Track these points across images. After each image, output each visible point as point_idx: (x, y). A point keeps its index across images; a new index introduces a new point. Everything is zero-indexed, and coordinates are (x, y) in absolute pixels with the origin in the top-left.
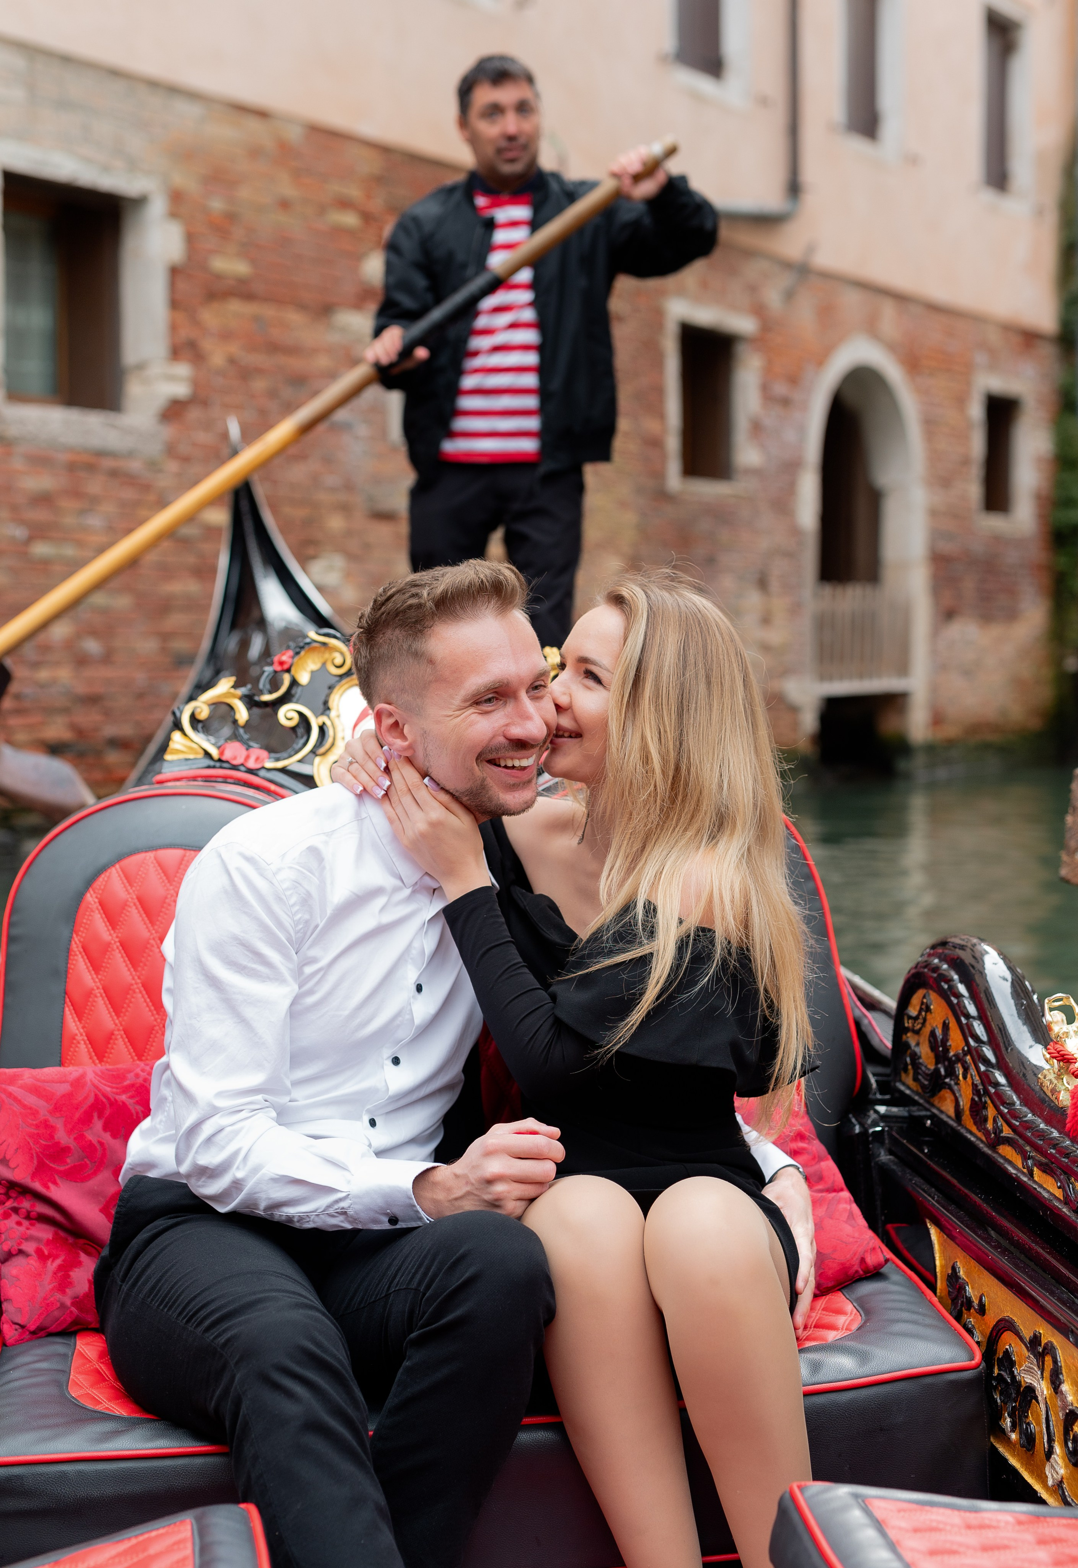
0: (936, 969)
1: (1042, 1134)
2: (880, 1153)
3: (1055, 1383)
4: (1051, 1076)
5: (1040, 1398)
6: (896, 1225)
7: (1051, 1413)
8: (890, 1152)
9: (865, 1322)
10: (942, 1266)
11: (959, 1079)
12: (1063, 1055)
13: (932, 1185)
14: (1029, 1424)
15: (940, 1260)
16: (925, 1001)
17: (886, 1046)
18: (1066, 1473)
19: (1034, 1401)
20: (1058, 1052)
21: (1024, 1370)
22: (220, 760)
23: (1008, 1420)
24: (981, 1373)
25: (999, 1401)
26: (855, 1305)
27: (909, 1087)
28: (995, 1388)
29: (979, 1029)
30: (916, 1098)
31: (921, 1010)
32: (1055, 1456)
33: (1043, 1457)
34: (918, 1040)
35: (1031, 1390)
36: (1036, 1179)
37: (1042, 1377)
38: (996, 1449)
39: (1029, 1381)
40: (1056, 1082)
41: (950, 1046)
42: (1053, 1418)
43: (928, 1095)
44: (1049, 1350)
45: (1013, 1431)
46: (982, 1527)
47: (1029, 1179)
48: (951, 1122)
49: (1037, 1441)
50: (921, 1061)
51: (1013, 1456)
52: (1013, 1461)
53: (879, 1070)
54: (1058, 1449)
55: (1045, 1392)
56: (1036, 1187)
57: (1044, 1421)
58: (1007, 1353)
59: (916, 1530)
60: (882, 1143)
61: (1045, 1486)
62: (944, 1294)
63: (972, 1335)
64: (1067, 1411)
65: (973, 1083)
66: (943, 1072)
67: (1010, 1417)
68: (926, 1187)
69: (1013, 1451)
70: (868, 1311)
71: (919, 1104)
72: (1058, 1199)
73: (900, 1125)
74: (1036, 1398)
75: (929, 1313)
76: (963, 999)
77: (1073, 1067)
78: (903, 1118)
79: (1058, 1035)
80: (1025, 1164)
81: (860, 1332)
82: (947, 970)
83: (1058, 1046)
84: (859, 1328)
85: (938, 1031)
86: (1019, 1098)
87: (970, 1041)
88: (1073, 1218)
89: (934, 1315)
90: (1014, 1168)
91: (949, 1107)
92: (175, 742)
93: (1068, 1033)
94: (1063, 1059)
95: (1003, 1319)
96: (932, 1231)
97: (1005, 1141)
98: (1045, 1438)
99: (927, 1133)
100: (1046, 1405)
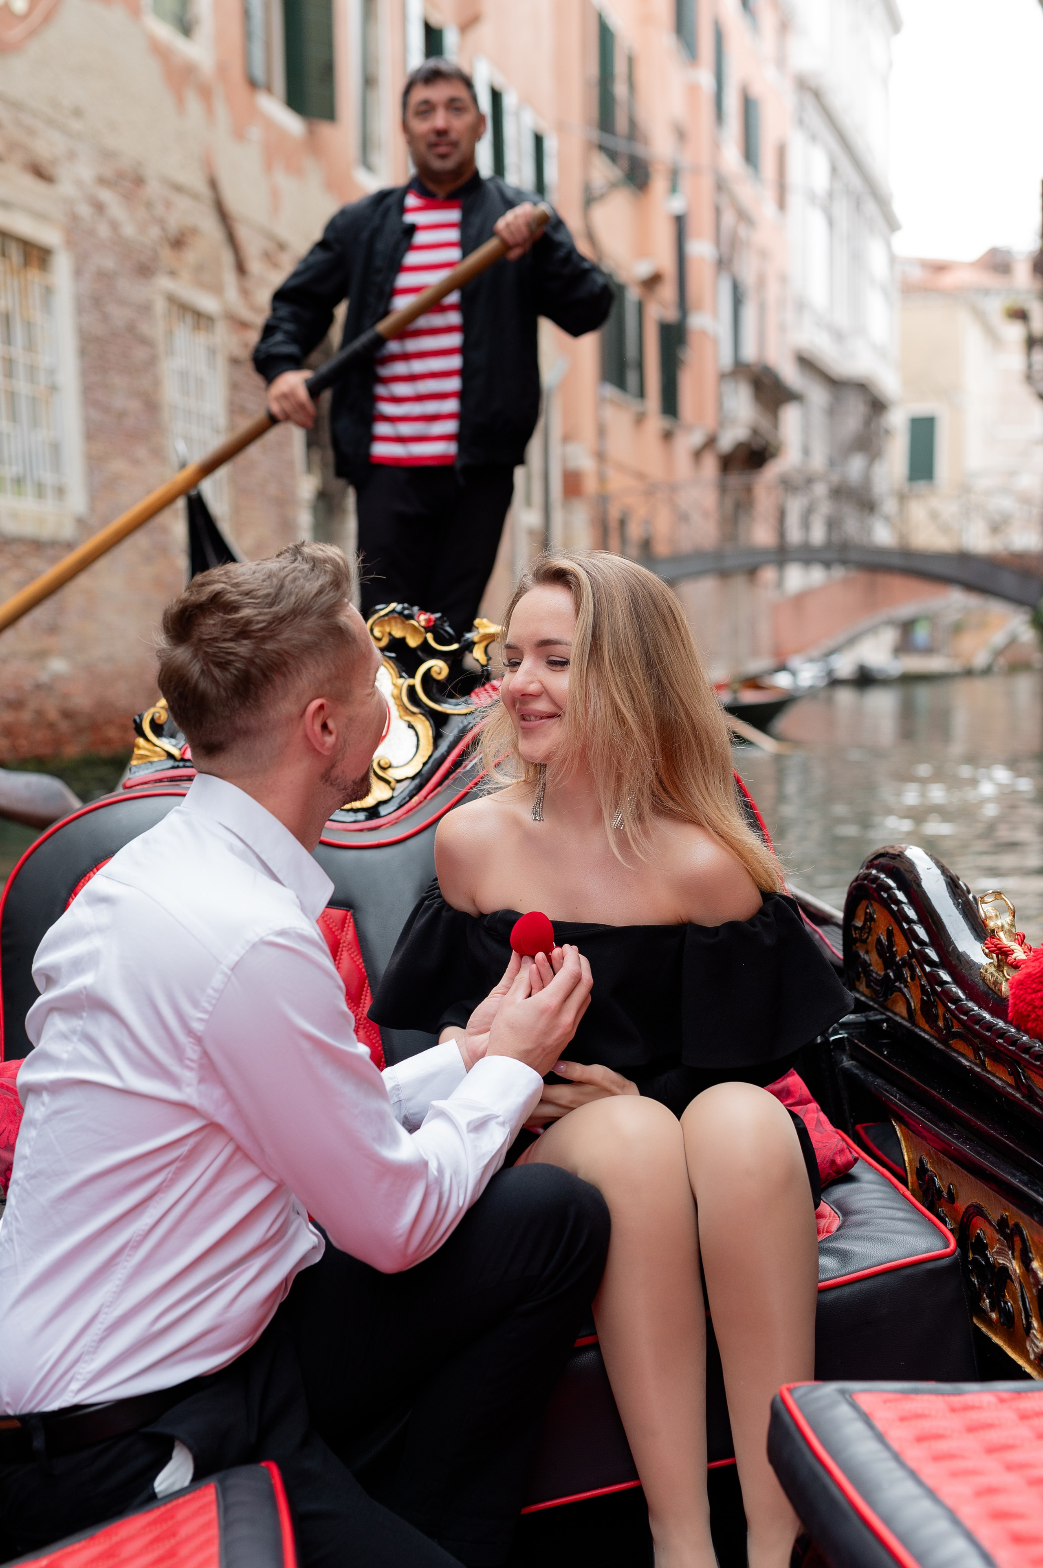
0: (875, 880)
1: (990, 1027)
2: (843, 1060)
3: (1026, 1262)
4: (992, 969)
5: (1013, 1277)
6: (865, 1125)
7: (1025, 1290)
8: (852, 1058)
9: (843, 1223)
10: (909, 1160)
11: (908, 982)
12: (1000, 949)
13: (893, 1084)
14: (1006, 1303)
15: (908, 1155)
16: (868, 911)
17: (839, 958)
19: (1008, 1280)
20: (995, 946)
21: (996, 1252)
22: (183, 760)
23: (987, 1301)
24: (956, 1259)
25: (976, 1283)
26: (833, 1207)
27: (863, 995)
28: (971, 1271)
29: (921, 933)
30: (871, 1003)
31: (865, 921)
32: (1034, 1332)
33: (1022, 1332)
34: (867, 949)
35: (1004, 1269)
36: (989, 1068)
37: (1013, 1258)
38: (979, 1329)
39: (1001, 1263)
40: (996, 974)
41: (896, 951)
42: (1027, 1295)
43: (881, 999)
44: (1017, 1229)
45: (992, 1310)
46: (967, 1408)
47: (983, 1070)
48: (905, 1023)
49: (1016, 1318)
50: (871, 968)
51: (996, 1334)
52: (996, 1340)
54: (1035, 1324)
55: (1018, 1271)
56: (990, 1076)
57: (1020, 1299)
58: (978, 1238)
59: (903, 1419)
60: (844, 1050)
61: (1028, 1361)
62: (916, 1186)
63: (945, 1223)
64: (1040, 1287)
65: (921, 984)
66: (892, 977)
67: (988, 1297)
68: (887, 1087)
69: (996, 1330)
70: (845, 1212)
71: (875, 1009)
72: (1010, 1086)
73: (859, 1030)
74: (1010, 1277)
75: (903, 1207)
76: (903, 905)
77: (1011, 959)
78: (861, 1023)
79: (993, 931)
80: (976, 1054)
81: (839, 1232)
82: (885, 879)
83: (995, 940)
84: (839, 1229)
85: (883, 938)
86: (964, 993)
87: (914, 943)
88: (1027, 1103)
89: (908, 1208)
90: (968, 1060)
91: (902, 1009)
92: (139, 748)
93: (1003, 926)
94: (1002, 953)
95: (972, 1206)
96: (897, 1128)
97: (956, 1035)
98: (1023, 1314)
99: (885, 1035)
100: (1020, 1282)
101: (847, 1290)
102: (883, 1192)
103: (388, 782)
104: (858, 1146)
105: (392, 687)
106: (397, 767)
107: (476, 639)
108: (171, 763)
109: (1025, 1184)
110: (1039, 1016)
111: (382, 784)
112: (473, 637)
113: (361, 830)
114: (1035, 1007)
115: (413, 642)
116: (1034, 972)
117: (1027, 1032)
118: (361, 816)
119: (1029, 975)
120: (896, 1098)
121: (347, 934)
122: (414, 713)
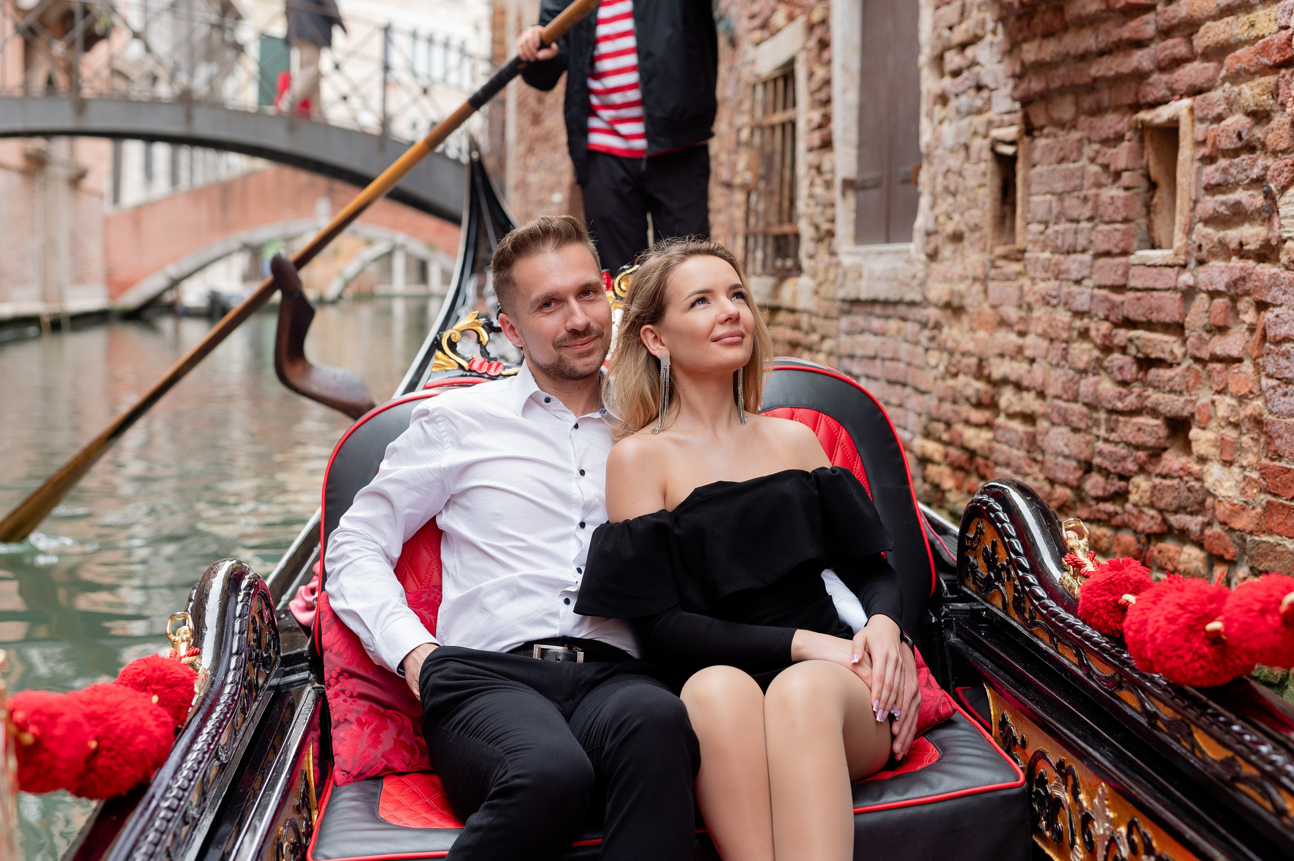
0: (986, 503)
1: (1063, 620)
2: (951, 636)
3: (1075, 794)
4: (1069, 577)
5: (1065, 805)
6: (962, 687)
7: (1073, 815)
8: (958, 636)
9: (942, 756)
10: (995, 715)
11: (1005, 581)
12: (1076, 562)
13: (987, 658)
14: (1058, 824)
15: (994, 710)
16: (979, 526)
17: (953, 559)
18: (1084, 858)
19: (1061, 808)
20: (1073, 560)
21: (1053, 787)
22: (470, 370)
23: (1044, 823)
24: (1024, 790)
25: (1037, 808)
26: (935, 744)
27: (970, 589)
28: (1034, 800)
29: (1018, 546)
30: (975, 596)
31: (976, 533)
32: (1077, 846)
33: (1067, 846)
34: (976, 554)
35: (1058, 799)
36: (1060, 651)
37: (1066, 791)
38: (1036, 843)
39: (1057, 794)
40: (1072, 583)
41: (998, 558)
42: (1074, 819)
43: (984, 593)
44: (1070, 771)
45: (1047, 830)
47: (1055, 651)
48: (1000, 613)
49: (1064, 836)
50: (978, 569)
51: (1048, 847)
52: (1048, 852)
53: (949, 577)
54: (1078, 841)
55: (1069, 801)
56: (1060, 656)
57: (1068, 822)
58: (1041, 775)
60: (952, 630)
62: (998, 734)
63: (1017, 762)
64: (1084, 814)
65: (1014, 584)
66: (993, 577)
67: (1045, 820)
68: (983, 659)
69: (1049, 844)
70: (944, 749)
71: (977, 601)
72: (1075, 665)
73: (966, 616)
74: (1063, 805)
75: (987, 748)
76: (1006, 524)
77: (1083, 570)
78: (966, 610)
79: (1069, 549)
80: (1052, 641)
82: (994, 504)
83: (1071, 557)
84: (938, 761)
85: (989, 547)
86: (1046, 593)
87: (1012, 553)
88: (1086, 678)
89: (990, 749)
90: (1045, 644)
91: (998, 602)
92: (437, 358)
93: (1079, 546)
94: (1077, 566)
95: (1038, 751)
96: (988, 691)
97: (1038, 625)
98: (1070, 834)
99: (984, 620)
100: (1069, 810)
102: (974, 737)
104: (957, 702)
108: (461, 372)
110: (1099, 614)
114: (1098, 607)
116: (1100, 581)
117: (1090, 626)
119: (1096, 583)
120: (988, 666)
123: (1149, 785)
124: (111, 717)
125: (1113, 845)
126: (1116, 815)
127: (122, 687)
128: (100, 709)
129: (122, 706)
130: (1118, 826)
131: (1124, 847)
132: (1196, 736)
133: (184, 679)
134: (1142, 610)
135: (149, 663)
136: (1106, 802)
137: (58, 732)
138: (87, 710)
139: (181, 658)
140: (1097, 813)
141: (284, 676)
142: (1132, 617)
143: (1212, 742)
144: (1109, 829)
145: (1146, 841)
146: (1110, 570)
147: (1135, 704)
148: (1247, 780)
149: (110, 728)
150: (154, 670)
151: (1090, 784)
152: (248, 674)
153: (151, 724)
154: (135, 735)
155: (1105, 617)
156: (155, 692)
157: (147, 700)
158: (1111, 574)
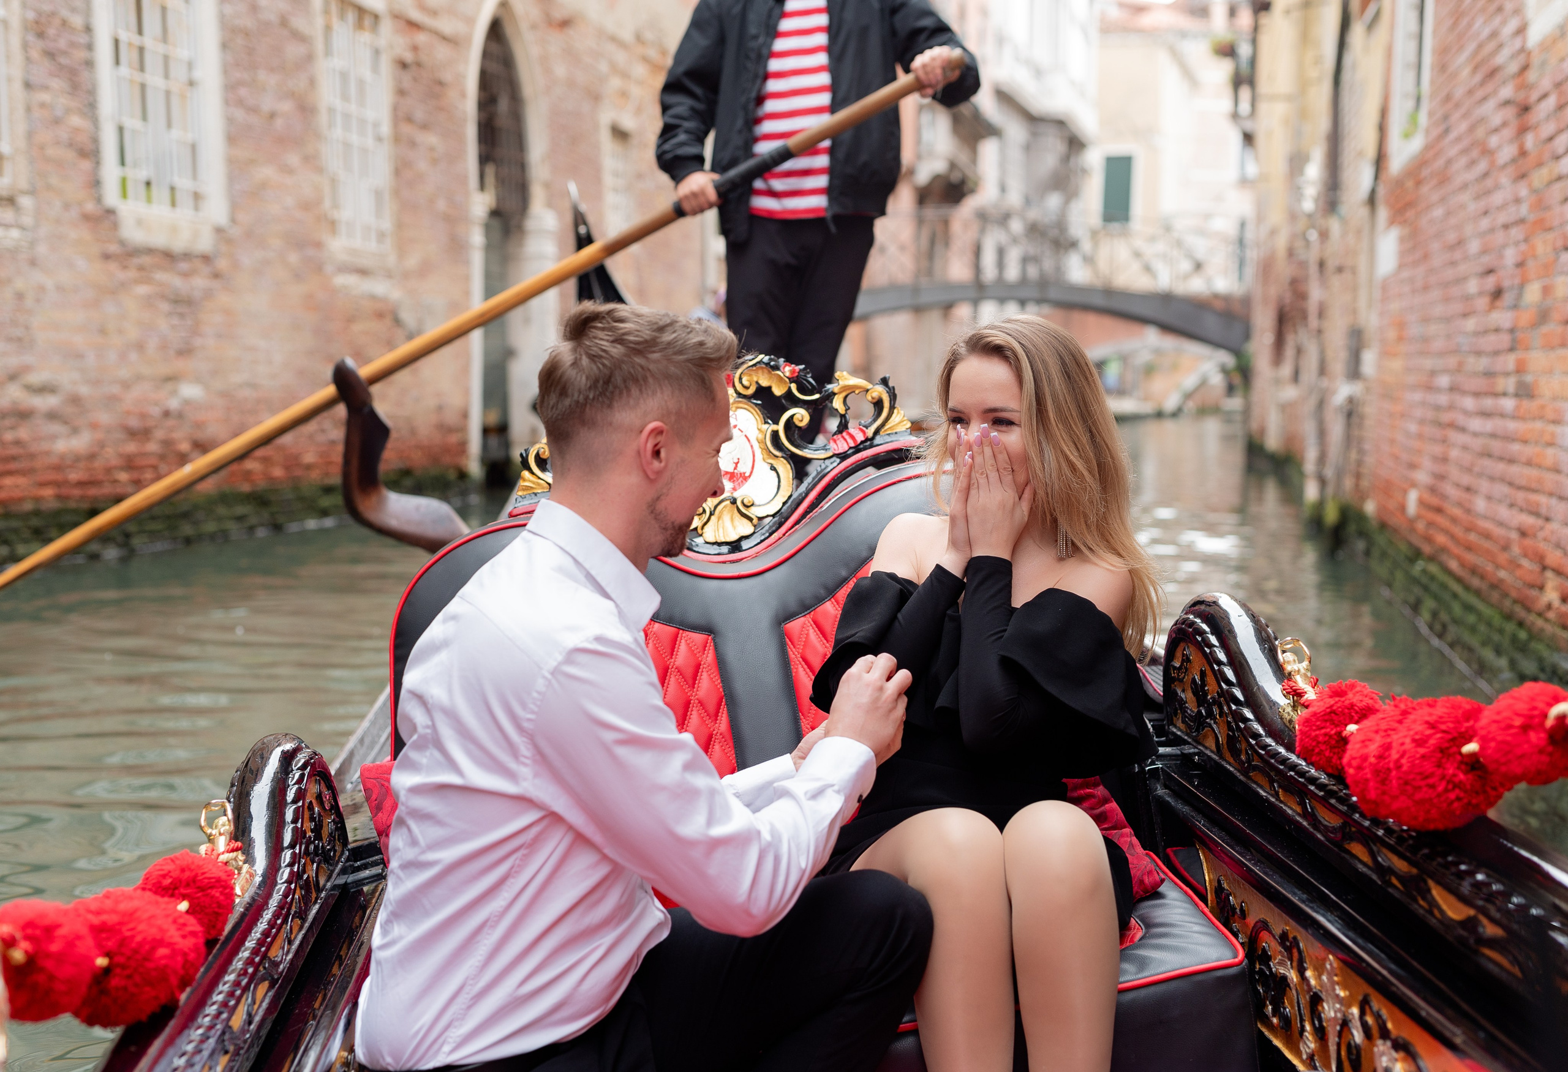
0: (1192, 624)
1: (1284, 761)
2: (1157, 788)
3: (1301, 971)
4: (1289, 709)
5: (1291, 985)
6: (1175, 848)
7: (1301, 997)
8: (1166, 787)
9: (1146, 934)
10: (1210, 880)
11: (1217, 718)
12: (1295, 691)
13: (1200, 811)
14: (1285, 1009)
15: (1209, 875)
16: (1185, 652)
17: (1159, 694)
18: (1316, 1047)
19: (1288, 989)
20: (1291, 688)
21: (1278, 963)
23: (1270, 1007)
24: (1244, 968)
25: (1261, 991)
26: (1139, 920)
27: (1180, 729)
28: (1258, 981)
29: (1229, 673)
30: (1186, 738)
31: (1183, 661)
32: (1307, 1033)
33: (1296, 1034)
34: (1184, 687)
35: (1284, 978)
36: (1282, 798)
37: (1292, 967)
38: (1262, 1033)
39: (1282, 971)
40: (1292, 713)
41: (1208, 690)
42: (1302, 1001)
43: (1194, 734)
44: (1296, 942)
45: (1274, 1016)
47: (1277, 800)
48: (1214, 756)
49: (1293, 1023)
50: (1187, 705)
51: (1276, 1037)
52: (1277, 1043)
53: (1155, 716)
54: (1308, 1027)
55: (1295, 980)
56: (1282, 805)
57: (1296, 1005)
58: (1264, 948)
60: (1158, 779)
61: (1302, 1061)
62: (1214, 904)
63: (1236, 936)
64: (1312, 994)
65: (1227, 720)
66: (1204, 714)
67: (1271, 1004)
68: (1194, 813)
69: (1277, 1033)
70: (1149, 925)
71: (1189, 743)
72: (1299, 814)
73: (1174, 762)
74: (1288, 986)
75: (1201, 921)
76: (1215, 649)
77: (1304, 699)
78: (1176, 756)
79: (1290, 674)
80: (1272, 787)
81: (1143, 941)
82: (1201, 624)
83: (1291, 683)
84: (1141, 939)
85: (1197, 677)
86: (1264, 730)
87: (1222, 684)
88: (1312, 830)
89: (1204, 923)
90: (1265, 792)
91: (1210, 743)
92: (524, 480)
93: (1299, 671)
94: (1296, 694)
95: (1260, 921)
96: (1201, 851)
97: (1255, 768)
98: (1298, 1018)
99: (1197, 766)
100: (1297, 990)
101: (1143, 992)
102: (1185, 908)
103: (750, 519)
104: (1167, 868)
105: (757, 432)
106: (759, 506)
107: (836, 390)
109: (1303, 902)
110: (1322, 750)
111: (745, 521)
112: (833, 388)
113: (724, 562)
114: (1319, 743)
115: (778, 391)
116: (1318, 711)
117: (1315, 765)
118: (725, 549)
119: (1315, 714)
120: (1201, 824)
121: (707, 657)
122: (777, 457)
123: (1383, 956)
124: (124, 929)
125: (1345, 1029)
126: (1347, 993)
127: (139, 892)
128: (111, 919)
129: (138, 914)
130: (1349, 1006)
131: (1358, 1031)
132: (1434, 892)
133: (219, 880)
134: (1363, 742)
135: (178, 862)
136: (1336, 978)
137: (55, 947)
138: (95, 920)
139: (219, 855)
140: (1327, 991)
141: (353, 873)
142: (1353, 750)
143: (1452, 899)
144: (1340, 1010)
145: (1380, 1022)
146: (1331, 697)
147: (1366, 858)
148: (1492, 943)
149: (124, 941)
150: (183, 870)
151: (1317, 958)
152: (304, 872)
153: (173, 934)
154: (154, 949)
155: (1327, 753)
156: (184, 897)
157: (171, 906)
158: (1332, 701)
